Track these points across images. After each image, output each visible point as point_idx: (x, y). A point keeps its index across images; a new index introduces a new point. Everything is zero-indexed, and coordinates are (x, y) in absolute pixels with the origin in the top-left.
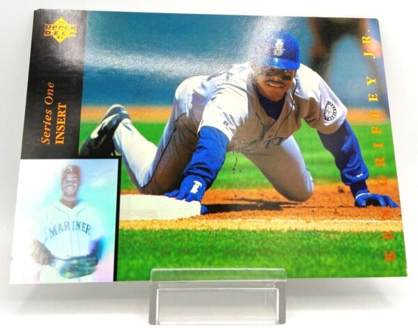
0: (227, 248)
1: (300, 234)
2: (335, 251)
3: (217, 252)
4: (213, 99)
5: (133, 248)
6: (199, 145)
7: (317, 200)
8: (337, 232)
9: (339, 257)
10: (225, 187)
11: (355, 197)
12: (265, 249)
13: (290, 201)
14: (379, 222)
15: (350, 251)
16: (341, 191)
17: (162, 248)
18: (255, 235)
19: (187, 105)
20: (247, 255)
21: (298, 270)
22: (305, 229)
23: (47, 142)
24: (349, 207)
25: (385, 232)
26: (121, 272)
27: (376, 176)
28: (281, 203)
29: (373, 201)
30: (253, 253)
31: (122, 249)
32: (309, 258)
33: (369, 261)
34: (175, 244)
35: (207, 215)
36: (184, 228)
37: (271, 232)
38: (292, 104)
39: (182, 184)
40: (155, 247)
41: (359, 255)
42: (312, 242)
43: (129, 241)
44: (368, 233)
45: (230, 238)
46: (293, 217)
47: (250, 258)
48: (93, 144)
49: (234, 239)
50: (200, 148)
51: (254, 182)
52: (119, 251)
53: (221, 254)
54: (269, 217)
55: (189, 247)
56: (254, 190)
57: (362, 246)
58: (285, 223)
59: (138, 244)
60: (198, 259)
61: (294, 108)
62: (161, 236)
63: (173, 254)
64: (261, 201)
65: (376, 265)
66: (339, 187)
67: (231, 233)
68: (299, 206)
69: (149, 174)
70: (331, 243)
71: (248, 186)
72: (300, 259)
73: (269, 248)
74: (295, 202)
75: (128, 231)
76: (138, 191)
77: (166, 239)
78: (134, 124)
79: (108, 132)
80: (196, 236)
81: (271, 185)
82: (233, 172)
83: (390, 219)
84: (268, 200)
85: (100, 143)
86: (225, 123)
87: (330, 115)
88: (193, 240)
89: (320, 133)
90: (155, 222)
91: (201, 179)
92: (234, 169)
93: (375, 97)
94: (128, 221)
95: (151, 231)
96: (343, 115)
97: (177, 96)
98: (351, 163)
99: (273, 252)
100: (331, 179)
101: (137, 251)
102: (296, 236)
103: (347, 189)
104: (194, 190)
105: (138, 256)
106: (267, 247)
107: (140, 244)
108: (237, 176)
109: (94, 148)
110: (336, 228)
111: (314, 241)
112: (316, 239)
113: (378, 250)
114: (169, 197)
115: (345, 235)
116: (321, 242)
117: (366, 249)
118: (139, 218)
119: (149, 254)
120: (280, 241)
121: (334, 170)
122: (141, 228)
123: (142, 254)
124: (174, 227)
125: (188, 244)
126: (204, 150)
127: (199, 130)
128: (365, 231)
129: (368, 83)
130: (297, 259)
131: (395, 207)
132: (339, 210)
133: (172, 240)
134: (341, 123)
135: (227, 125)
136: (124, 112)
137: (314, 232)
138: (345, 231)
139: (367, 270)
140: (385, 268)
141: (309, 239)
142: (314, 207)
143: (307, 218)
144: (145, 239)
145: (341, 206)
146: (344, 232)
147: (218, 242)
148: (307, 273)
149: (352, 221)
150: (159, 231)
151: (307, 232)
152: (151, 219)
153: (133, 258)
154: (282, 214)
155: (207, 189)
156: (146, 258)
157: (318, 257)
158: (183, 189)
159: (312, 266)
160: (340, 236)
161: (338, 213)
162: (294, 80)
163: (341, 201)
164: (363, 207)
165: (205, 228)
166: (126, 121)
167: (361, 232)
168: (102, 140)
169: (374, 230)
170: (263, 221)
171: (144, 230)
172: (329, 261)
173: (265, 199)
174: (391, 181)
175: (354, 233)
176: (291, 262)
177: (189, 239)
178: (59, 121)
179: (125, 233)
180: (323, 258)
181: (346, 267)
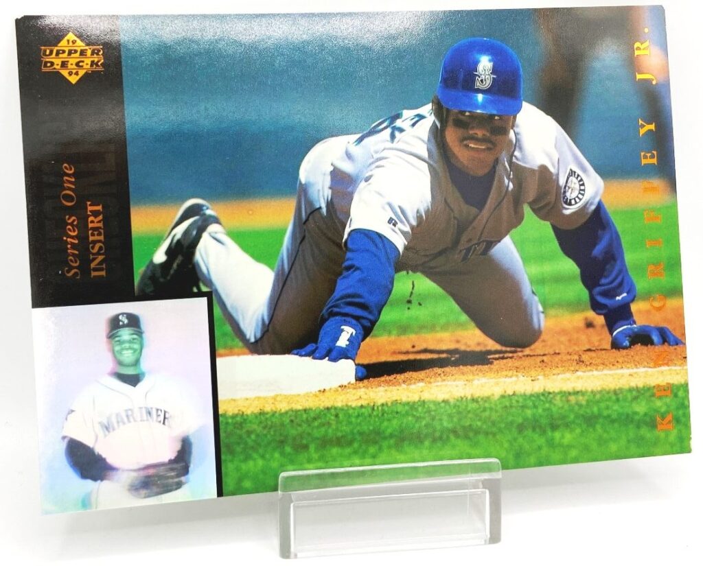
0: (402, 431)
1: (521, 400)
2: (577, 421)
3: (385, 438)
4: (367, 180)
5: (246, 443)
6: (346, 264)
7: (549, 343)
8: (581, 391)
9: (583, 431)
10: (394, 332)
11: (611, 333)
12: (464, 428)
13: (504, 349)
14: (650, 370)
15: (601, 420)
16: (590, 325)
17: (294, 439)
18: (447, 407)
19: (321, 194)
20: (434, 440)
21: (518, 456)
22: (528, 392)
23: (76, 274)
24: (601, 350)
25: (659, 386)
26: (229, 483)
27: (648, 296)
28: (490, 352)
29: (642, 338)
30: (445, 437)
31: (228, 446)
32: (536, 436)
33: (632, 434)
34: (315, 431)
35: (366, 381)
36: (329, 404)
37: (474, 400)
38: (509, 178)
39: (322, 333)
40: (282, 438)
41: (616, 425)
42: (540, 411)
43: (238, 432)
44: (631, 390)
45: (407, 414)
46: (511, 373)
47: (439, 444)
48: (158, 273)
49: (414, 416)
50: (349, 268)
51: (443, 321)
52: (223, 449)
53: (392, 441)
54: (471, 377)
55: (339, 434)
56: (445, 335)
57: (621, 411)
58: (497, 384)
59: (253, 437)
60: (355, 452)
61: (511, 186)
62: (292, 421)
63: (312, 448)
64: (455, 351)
65: (642, 438)
66: (586, 319)
67: (407, 408)
68: (520, 354)
69: (263, 320)
70: (572, 410)
71: (433, 328)
72: (520, 440)
73: (470, 425)
74: (513, 349)
75: (234, 416)
76: (246, 350)
77: (300, 425)
78: (230, 234)
79: (183, 251)
80: (350, 416)
81: (473, 324)
82: (408, 306)
83: (667, 364)
84: (468, 349)
85: (172, 272)
86: (390, 221)
87: (574, 195)
88: (344, 423)
89: (555, 229)
90: (278, 399)
91: (354, 322)
92: (409, 302)
93: (652, 157)
94: (234, 400)
95: (274, 413)
96: (596, 193)
97: (303, 177)
98: (606, 277)
99: (477, 432)
100: (574, 306)
101: (252, 448)
102: (514, 403)
103: (600, 320)
104: (343, 342)
105: (255, 456)
106: (468, 424)
107: (258, 436)
108: (416, 312)
109: (162, 280)
110: (579, 386)
111: (544, 410)
112: (547, 405)
113: (646, 414)
114: (301, 356)
115: (594, 395)
116: (554, 409)
117: (628, 415)
118: (251, 395)
119: (274, 450)
120: (487, 414)
121: (579, 291)
122: (257, 411)
123: (261, 451)
124: (312, 404)
125: (337, 429)
126: (358, 272)
127: (346, 236)
128: (627, 387)
129: (642, 131)
130: (515, 439)
131: (677, 344)
132: (585, 357)
133: (309, 425)
134: (593, 207)
135: (394, 225)
136: (209, 212)
137: (543, 395)
138: (595, 389)
139: (627, 448)
140: (656, 443)
141: (535, 407)
142: (544, 355)
143: (533, 373)
144: (265, 428)
145: (589, 350)
146: (592, 392)
147: (386, 424)
148: (532, 460)
149: (606, 372)
150: (286, 413)
151: (532, 395)
152: (272, 394)
153: (248, 458)
154: (491, 370)
155: (363, 339)
156: (267, 456)
157: (550, 434)
158: (324, 342)
159: (540, 448)
160: (586, 398)
161: (583, 362)
162: (512, 135)
163: (590, 342)
164: (625, 348)
165: (364, 403)
166: (213, 228)
167: (621, 389)
168: (175, 266)
169: (641, 385)
170: (461, 383)
171: (262, 413)
172: (568, 437)
173: (462, 348)
174: (672, 303)
175: (608, 392)
176: (506, 445)
177: (338, 422)
178: (93, 235)
179: (230, 421)
180: (557, 435)
181: (594, 446)
